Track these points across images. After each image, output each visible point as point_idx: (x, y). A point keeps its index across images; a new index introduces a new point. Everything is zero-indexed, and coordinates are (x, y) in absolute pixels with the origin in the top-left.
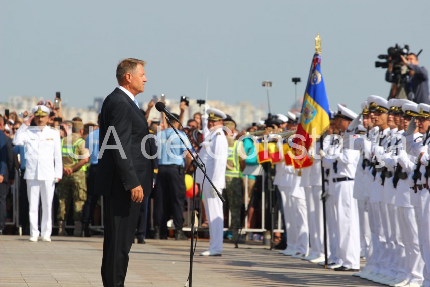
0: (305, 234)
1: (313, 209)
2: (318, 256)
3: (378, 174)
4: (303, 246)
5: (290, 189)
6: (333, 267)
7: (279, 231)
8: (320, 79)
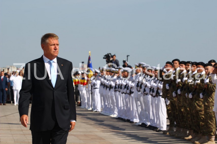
0: (86, 102)
1: (88, 96)
2: (90, 108)
3: (105, 88)
4: (86, 106)
5: (82, 91)
6: (94, 111)
7: (79, 101)
8: (90, 62)
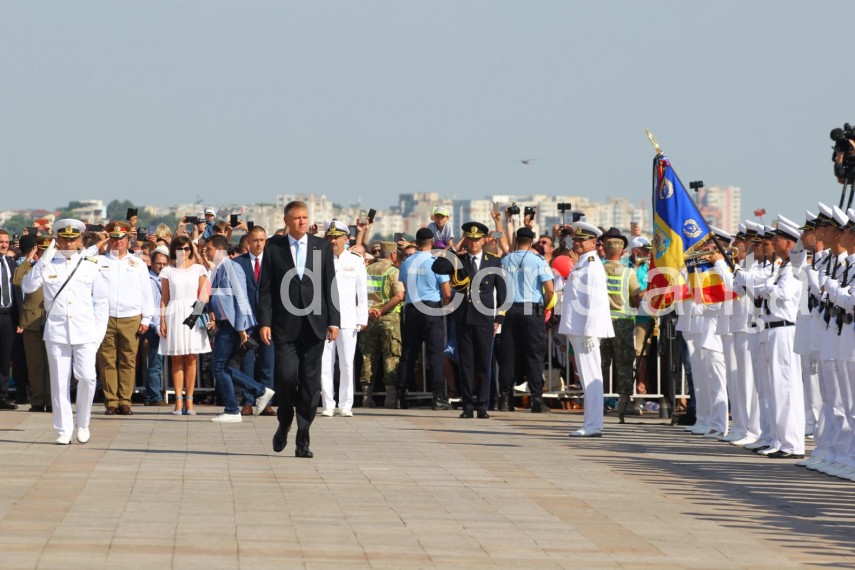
1: (734, 367)
3: (833, 320)
5: (699, 338)
6: (766, 452)
7: (684, 397)
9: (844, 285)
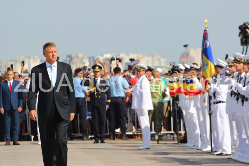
0: (198, 134)
3: (240, 100)
4: (197, 141)
8: (208, 45)
9: (244, 86)
